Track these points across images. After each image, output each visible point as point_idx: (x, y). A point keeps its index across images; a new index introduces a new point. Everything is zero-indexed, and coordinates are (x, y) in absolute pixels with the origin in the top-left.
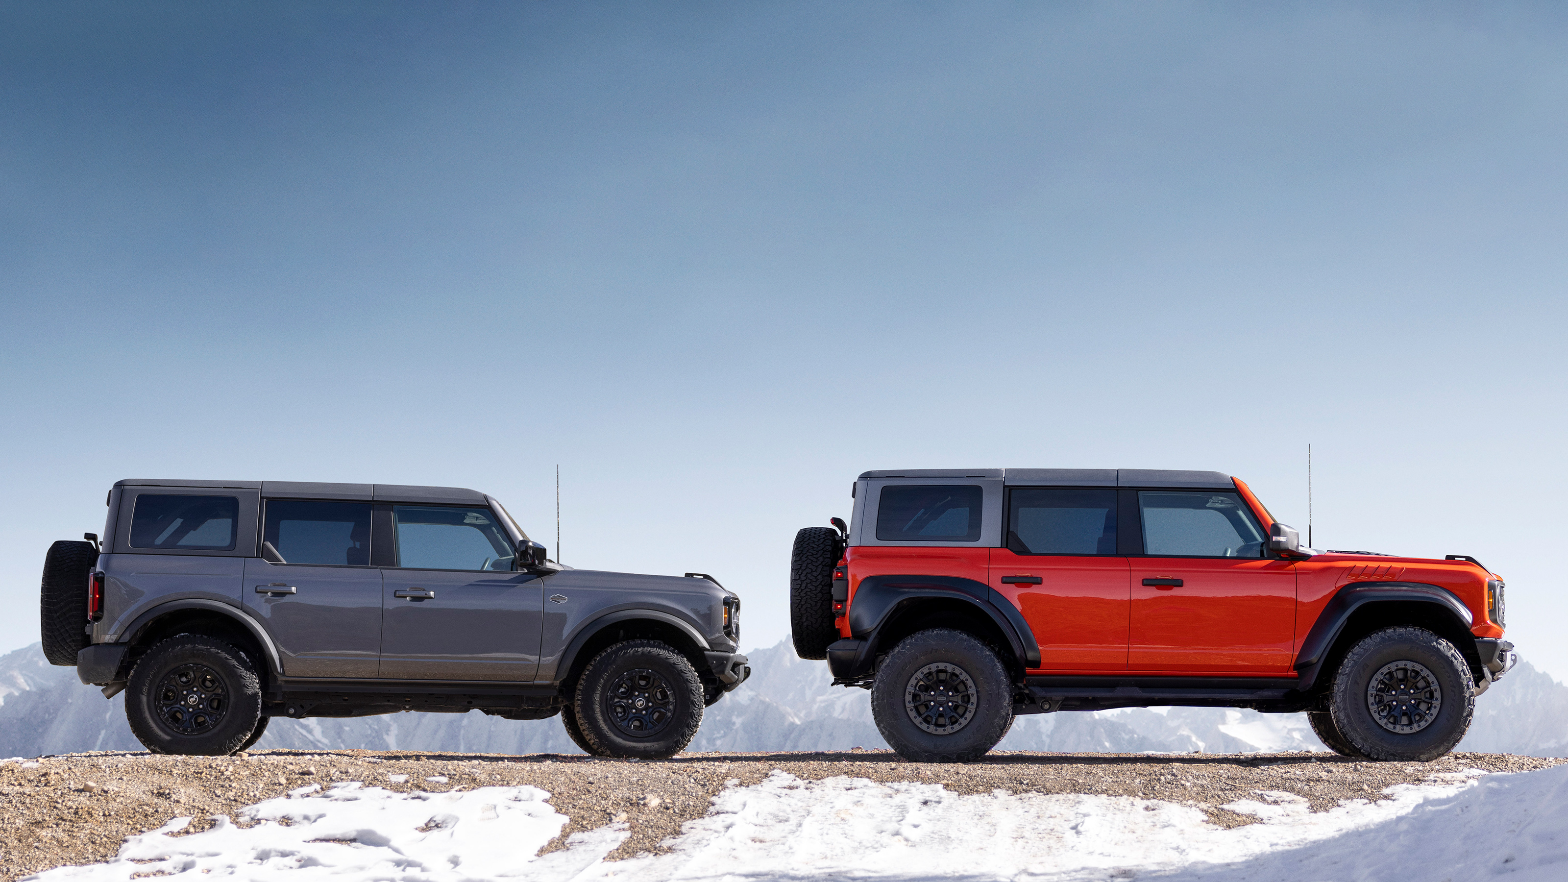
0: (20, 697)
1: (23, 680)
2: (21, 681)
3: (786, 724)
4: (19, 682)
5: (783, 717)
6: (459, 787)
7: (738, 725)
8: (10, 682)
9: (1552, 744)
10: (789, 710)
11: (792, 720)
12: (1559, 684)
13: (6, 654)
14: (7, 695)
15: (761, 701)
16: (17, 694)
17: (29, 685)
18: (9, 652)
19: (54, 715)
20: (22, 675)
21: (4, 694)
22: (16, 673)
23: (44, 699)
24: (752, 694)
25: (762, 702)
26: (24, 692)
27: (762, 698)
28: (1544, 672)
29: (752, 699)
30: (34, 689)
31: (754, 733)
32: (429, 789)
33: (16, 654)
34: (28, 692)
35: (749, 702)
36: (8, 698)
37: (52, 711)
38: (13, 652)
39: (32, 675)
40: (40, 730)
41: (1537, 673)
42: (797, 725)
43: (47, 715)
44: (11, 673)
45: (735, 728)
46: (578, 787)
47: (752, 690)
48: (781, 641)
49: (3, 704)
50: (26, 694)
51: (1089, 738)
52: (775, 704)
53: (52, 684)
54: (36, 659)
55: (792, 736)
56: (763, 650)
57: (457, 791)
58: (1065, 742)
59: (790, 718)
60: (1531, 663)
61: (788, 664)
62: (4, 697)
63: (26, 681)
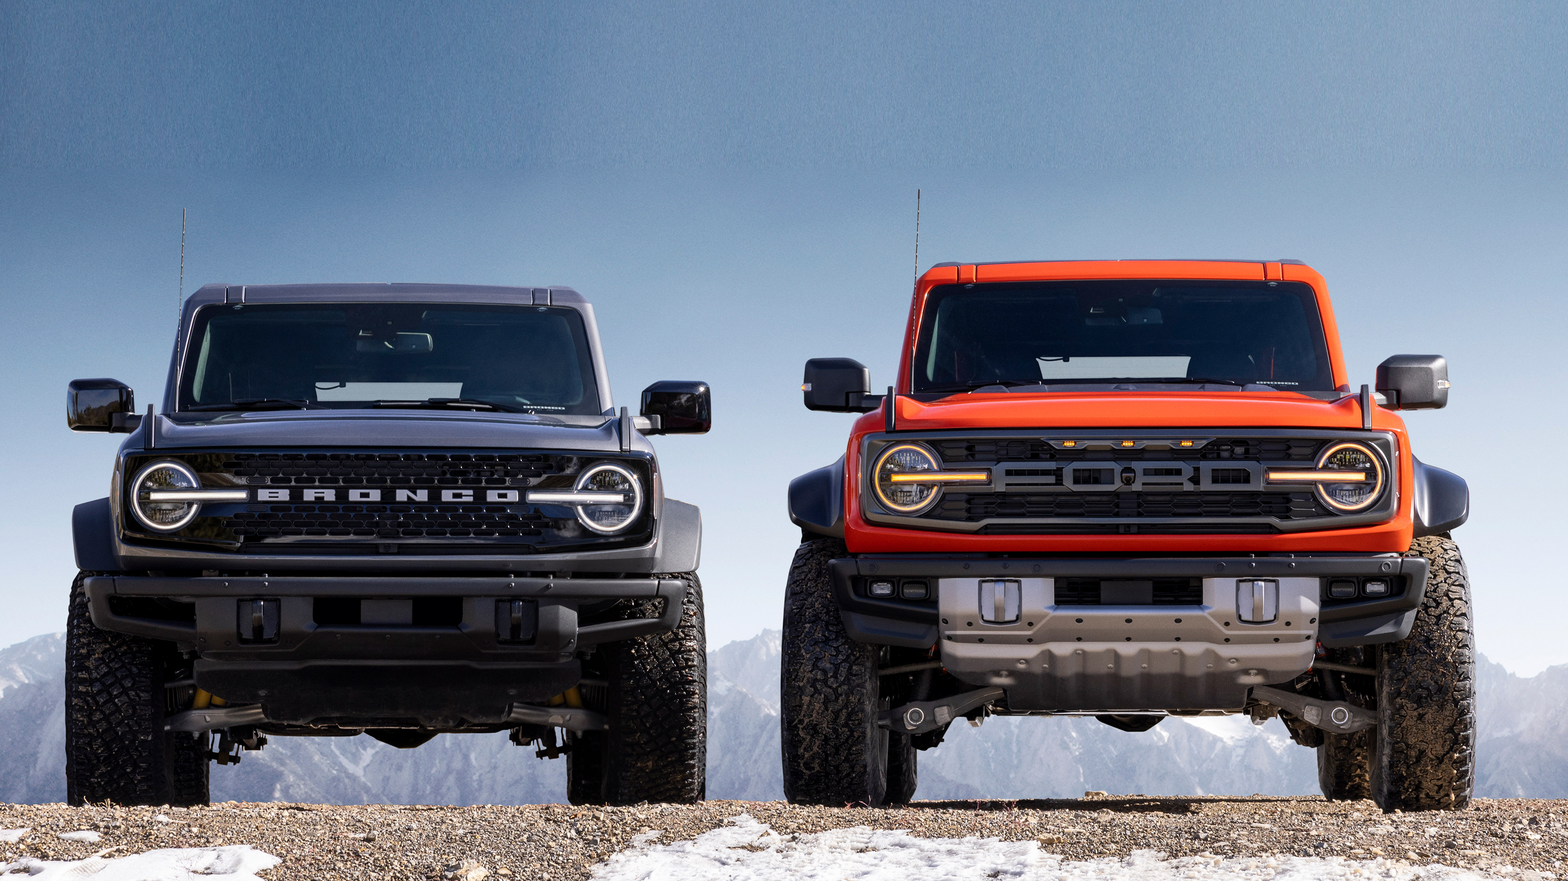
0: (19, 689)
1: (22, 674)
2: (20, 674)
3: (762, 715)
4: (18, 675)
5: (758, 708)
6: (109, 850)
7: (715, 715)
8: (9, 675)
9: (1506, 732)
10: (765, 702)
11: (768, 712)
12: (1513, 675)
13: (6, 647)
14: (7, 688)
15: (738, 691)
16: (16, 686)
17: (27, 677)
18: (8, 646)
19: (52, 707)
20: (21, 668)
21: (4, 687)
22: (15, 667)
23: (43, 692)
24: (729, 684)
25: (740, 693)
26: (23, 685)
27: (739, 688)
28: (1498, 664)
29: (729, 690)
30: (33, 682)
31: (731, 722)
32: (52, 853)
33: (15, 648)
34: (27, 684)
35: (726, 692)
36: (8, 691)
37: (50, 703)
38: (13, 646)
39: (30, 668)
40: (39, 722)
41: (1491, 664)
42: (773, 717)
43: (45, 707)
44: (11, 666)
45: (713, 717)
46: (338, 848)
47: (729, 681)
48: (757, 635)
49: (2, 696)
50: (24, 687)
51: (1056, 729)
52: (750, 696)
53: (50, 677)
54: (34, 653)
55: (769, 727)
56: (740, 642)
57: (103, 857)
58: (1033, 732)
59: (766, 710)
60: (1485, 654)
61: (765, 658)
62: (4, 690)
63: (24, 674)
